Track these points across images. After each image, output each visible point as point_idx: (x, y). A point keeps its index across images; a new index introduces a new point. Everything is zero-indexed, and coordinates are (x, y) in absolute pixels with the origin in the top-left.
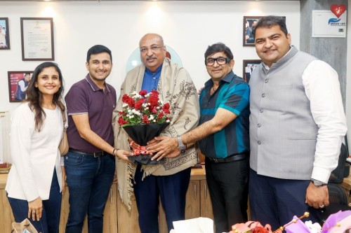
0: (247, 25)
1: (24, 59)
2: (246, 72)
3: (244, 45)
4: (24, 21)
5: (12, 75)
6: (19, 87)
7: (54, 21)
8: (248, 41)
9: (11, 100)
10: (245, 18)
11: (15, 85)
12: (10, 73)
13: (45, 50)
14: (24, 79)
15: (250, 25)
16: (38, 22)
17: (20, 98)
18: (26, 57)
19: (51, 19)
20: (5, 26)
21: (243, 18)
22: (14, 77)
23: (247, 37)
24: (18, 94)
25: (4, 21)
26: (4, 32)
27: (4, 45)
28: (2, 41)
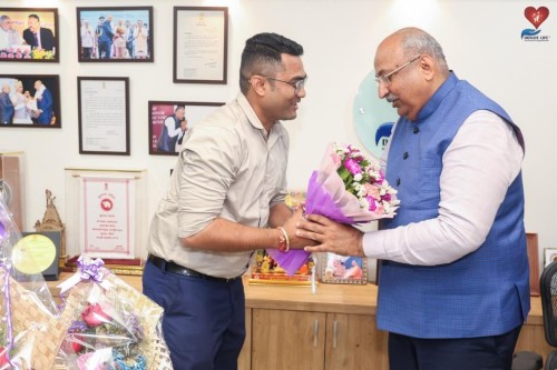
1: (176, 80)
4: (179, 12)
5: (154, 108)
6: (166, 128)
7: (230, 12)
9: (152, 152)
11: (159, 125)
12: (151, 104)
13: (212, 65)
14: (173, 116)
16: (202, 15)
17: (167, 149)
18: (179, 77)
19: (225, 10)
20: (148, 22)
22: (158, 110)
24: (162, 140)
25: (146, 13)
26: (145, 31)
27: (145, 54)
28: (141, 48)
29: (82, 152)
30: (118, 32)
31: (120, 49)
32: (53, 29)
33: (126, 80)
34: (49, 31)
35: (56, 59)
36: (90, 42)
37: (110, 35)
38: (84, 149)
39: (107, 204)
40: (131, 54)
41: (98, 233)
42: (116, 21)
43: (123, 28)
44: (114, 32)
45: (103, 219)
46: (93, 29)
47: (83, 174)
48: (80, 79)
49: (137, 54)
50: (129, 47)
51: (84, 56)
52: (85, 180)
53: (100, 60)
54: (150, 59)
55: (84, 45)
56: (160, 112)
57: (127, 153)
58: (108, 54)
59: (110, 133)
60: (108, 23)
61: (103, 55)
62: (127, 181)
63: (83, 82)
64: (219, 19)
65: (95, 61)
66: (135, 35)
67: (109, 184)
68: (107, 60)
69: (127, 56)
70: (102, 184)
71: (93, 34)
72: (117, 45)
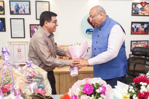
0: (134, 6)
1: (37, 19)
2: (133, 27)
3: (132, 15)
4: (37, 2)
5: (31, 26)
8: (134, 13)
10: (133, 3)
11: (33, 30)
12: (30, 25)
14: (36, 28)
15: (135, 7)
16: (43, 3)
19: (49, 2)
20: (29, 5)
21: (132, 3)
22: (32, 27)
23: (134, 12)
25: (28, 2)
26: (28, 7)
27: (28, 13)
28: (27, 11)
29: (12, 38)
30: (21, 7)
31: (21, 11)
32: (3, 6)
33: (24, 19)
34: (2, 6)
35: (4, 14)
36: (13, 9)
37: (19, 8)
38: (13, 37)
39: (19, 51)
40: (24, 12)
41: (17, 58)
42: (20, 4)
43: (22, 6)
44: (20, 7)
45: (18, 54)
46: (14, 6)
47: (12, 43)
48: (11, 19)
49: (26, 12)
50: (24, 11)
51: (12, 13)
52: (13, 45)
53: (16, 14)
54: (30, 14)
55: (12, 10)
56: (33, 27)
57: (24, 37)
58: (18, 12)
59: (19, 32)
60: (18, 5)
61: (17, 13)
62: (25, 45)
63: (12, 20)
64: (47, 4)
65: (15, 14)
66: (25, 8)
67: (20, 46)
68: (18, 14)
69: (24, 13)
70: (18, 46)
71: (14, 7)
72: (21, 10)
